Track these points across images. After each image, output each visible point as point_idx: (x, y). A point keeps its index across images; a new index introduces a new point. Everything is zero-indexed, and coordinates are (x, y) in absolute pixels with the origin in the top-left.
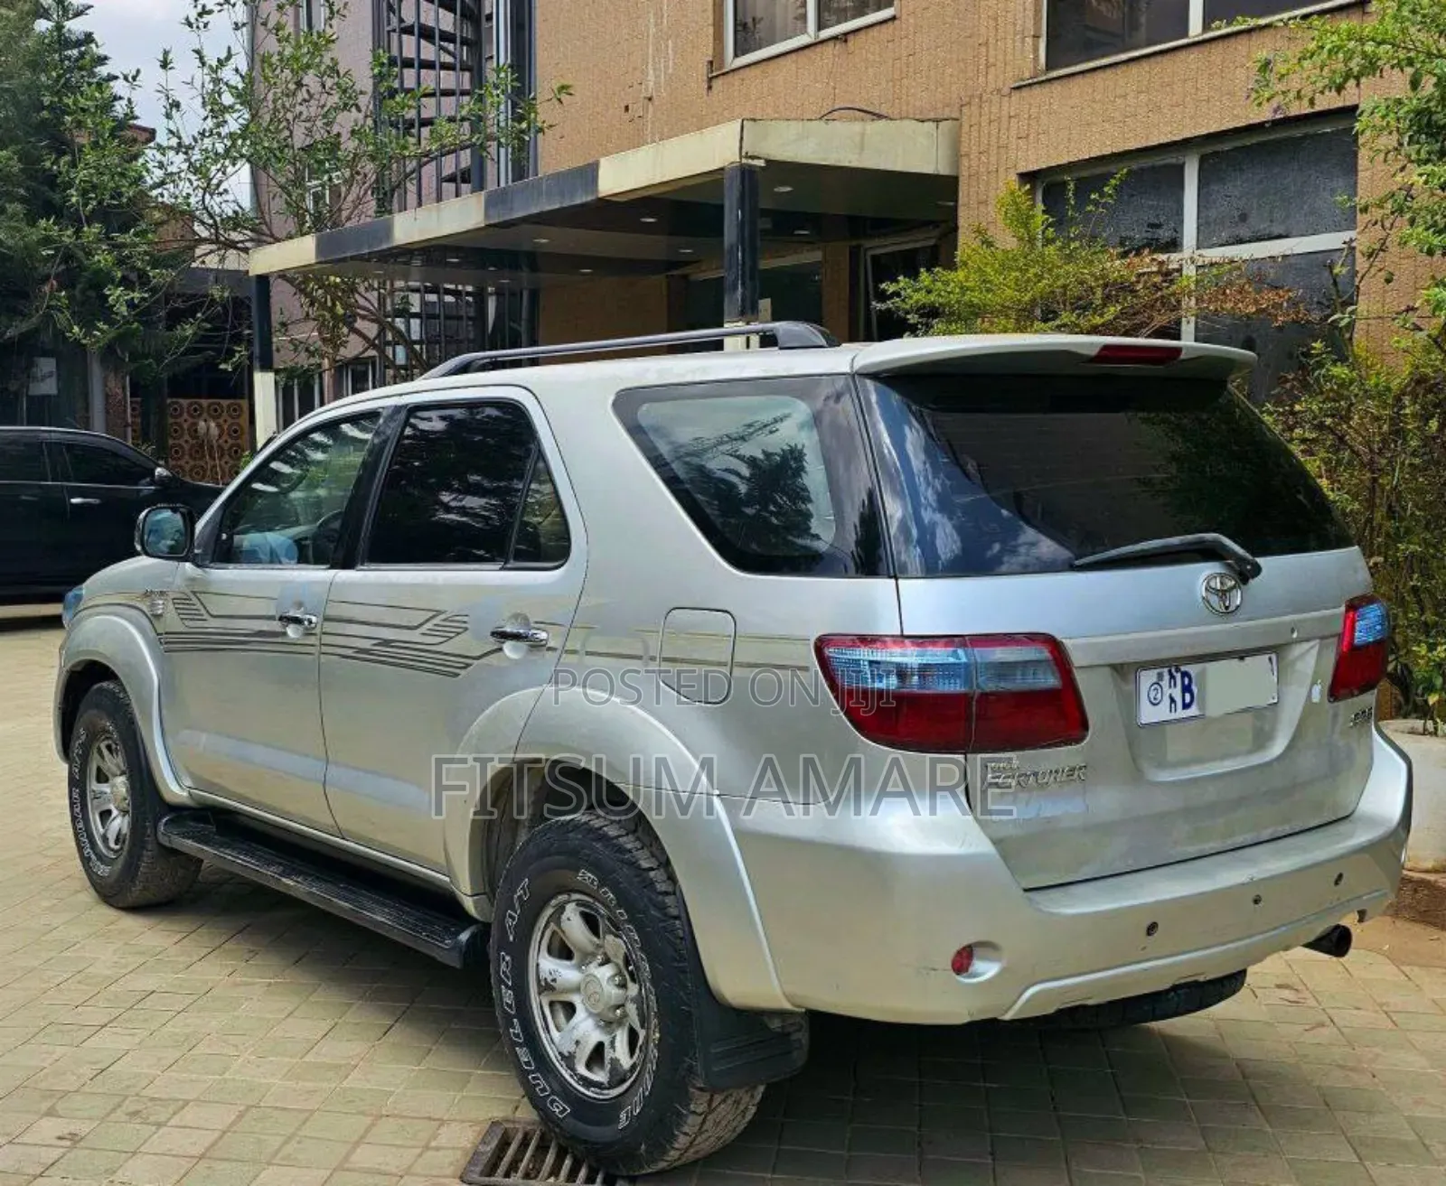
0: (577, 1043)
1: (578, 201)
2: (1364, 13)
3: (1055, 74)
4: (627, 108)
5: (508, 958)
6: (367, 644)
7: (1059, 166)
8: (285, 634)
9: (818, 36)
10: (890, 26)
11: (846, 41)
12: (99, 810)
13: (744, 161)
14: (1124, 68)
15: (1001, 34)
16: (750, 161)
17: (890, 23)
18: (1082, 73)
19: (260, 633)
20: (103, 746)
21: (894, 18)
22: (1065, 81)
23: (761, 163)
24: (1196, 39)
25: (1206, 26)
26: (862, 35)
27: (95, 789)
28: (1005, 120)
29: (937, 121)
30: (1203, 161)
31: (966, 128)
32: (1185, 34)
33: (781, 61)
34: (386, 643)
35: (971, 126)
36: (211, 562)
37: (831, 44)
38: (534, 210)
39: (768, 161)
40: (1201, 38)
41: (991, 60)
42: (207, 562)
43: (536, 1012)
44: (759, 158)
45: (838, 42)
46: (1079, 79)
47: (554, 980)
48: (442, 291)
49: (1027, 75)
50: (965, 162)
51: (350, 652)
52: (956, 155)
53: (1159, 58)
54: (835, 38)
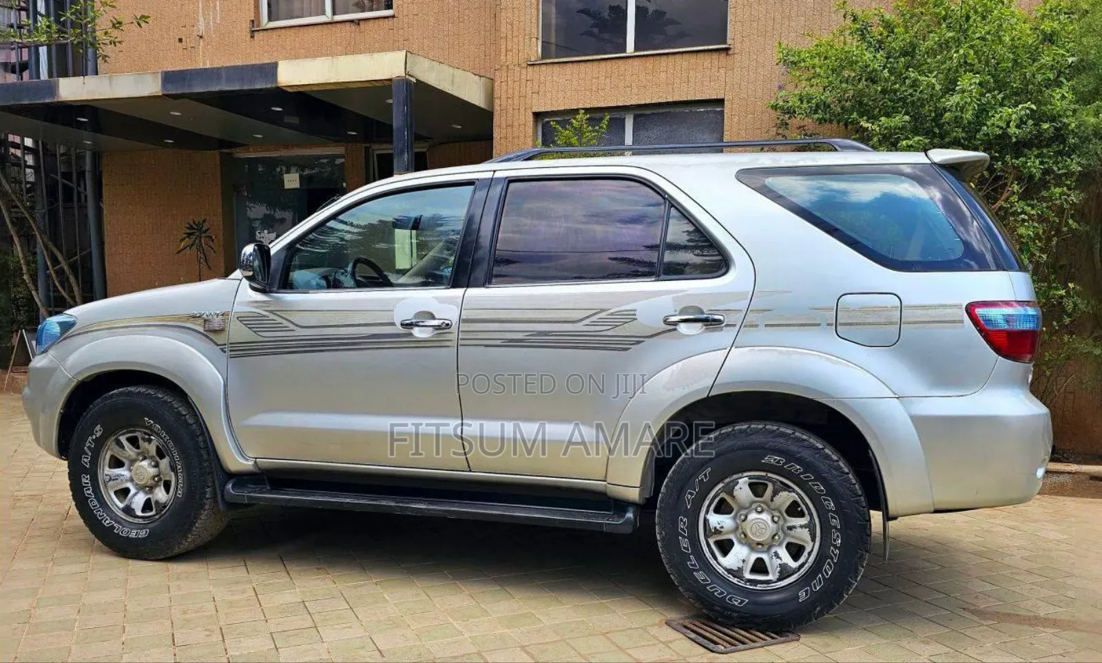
0: (744, 561)
1: (258, 86)
2: (727, 54)
3: (544, 61)
4: (180, 40)
5: (685, 520)
6: (520, 336)
7: (552, 111)
8: (411, 334)
9: (332, 19)
10: (391, 21)
11: (359, 24)
12: (115, 489)
13: (407, 77)
14: (597, 63)
15: (515, 33)
16: (410, 78)
17: (391, 19)
18: (572, 62)
19: (374, 336)
20: (123, 439)
21: (393, 16)
22: (562, 65)
23: (414, 80)
24: (630, 55)
25: (636, 49)
26: (371, 23)
27: (110, 473)
28: (524, 82)
29: (480, 76)
30: (636, 117)
31: (497, 84)
32: (624, 50)
33: (310, 29)
34: (546, 333)
35: (502, 82)
36: (279, 288)
37: (348, 24)
39: (417, 80)
40: (633, 54)
41: (509, 48)
42: (275, 289)
43: (705, 548)
44: (413, 77)
45: (352, 24)
46: (570, 65)
47: (722, 527)
48: (22, 147)
49: (533, 59)
50: (497, 102)
51: (498, 342)
52: (491, 97)
53: (617, 61)
54: (352, 21)
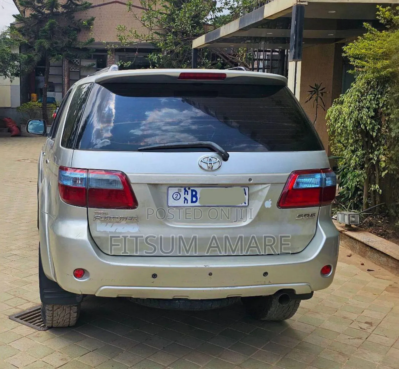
1: (259, 20)
13: (298, 3)
16: (301, 3)
23: (306, 4)
38: (250, 23)
39: (309, 3)
44: (305, 2)
